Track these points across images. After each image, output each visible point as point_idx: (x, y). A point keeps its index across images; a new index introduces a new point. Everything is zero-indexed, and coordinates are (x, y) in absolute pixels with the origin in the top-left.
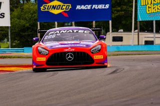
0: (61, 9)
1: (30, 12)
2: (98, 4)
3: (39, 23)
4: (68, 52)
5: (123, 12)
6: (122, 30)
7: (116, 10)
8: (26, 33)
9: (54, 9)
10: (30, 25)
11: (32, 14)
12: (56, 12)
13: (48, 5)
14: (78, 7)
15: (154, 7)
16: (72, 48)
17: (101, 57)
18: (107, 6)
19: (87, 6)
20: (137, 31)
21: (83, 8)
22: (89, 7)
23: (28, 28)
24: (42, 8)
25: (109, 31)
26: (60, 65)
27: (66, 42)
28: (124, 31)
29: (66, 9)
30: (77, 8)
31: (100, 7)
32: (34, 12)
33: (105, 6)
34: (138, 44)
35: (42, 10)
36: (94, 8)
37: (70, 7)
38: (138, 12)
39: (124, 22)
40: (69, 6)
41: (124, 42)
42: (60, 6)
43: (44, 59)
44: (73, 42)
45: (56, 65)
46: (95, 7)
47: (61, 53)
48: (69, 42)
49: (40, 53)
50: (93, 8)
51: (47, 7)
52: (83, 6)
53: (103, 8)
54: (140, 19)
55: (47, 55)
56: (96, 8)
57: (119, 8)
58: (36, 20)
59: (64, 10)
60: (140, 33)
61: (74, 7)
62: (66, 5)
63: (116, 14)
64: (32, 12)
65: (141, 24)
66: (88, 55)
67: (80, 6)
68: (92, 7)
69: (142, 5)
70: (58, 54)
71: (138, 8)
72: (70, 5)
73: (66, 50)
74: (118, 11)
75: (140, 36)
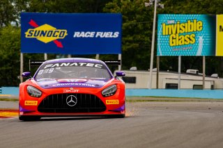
0: (54, 36)
1: (10, 38)
2: (104, 30)
3: (22, 55)
4: (69, 94)
5: (137, 45)
6: (135, 68)
7: (128, 41)
8: (4, 68)
9: (44, 36)
10: (9, 56)
11: (13, 42)
12: (46, 40)
13: (35, 30)
14: (77, 34)
15: (180, 37)
17: (116, 102)
18: (116, 35)
19: (89, 33)
20: (156, 69)
21: (83, 36)
22: (92, 34)
23: (6, 61)
24: (27, 33)
25: (117, 69)
26: (57, 112)
28: (138, 69)
29: (60, 36)
30: (75, 36)
31: (107, 35)
32: (15, 40)
33: (113, 35)
34: (157, 88)
35: (26, 36)
36: (99, 36)
37: (66, 34)
38: (159, 44)
39: (139, 56)
40: (64, 32)
41: (138, 84)
42: (52, 32)
43: (35, 103)
44: (77, 80)
46: (100, 34)
47: (60, 95)
49: (30, 94)
50: (97, 36)
51: (34, 33)
52: (83, 33)
53: (111, 36)
54: (160, 53)
55: (39, 97)
56: (101, 36)
57: (131, 38)
58: (17, 50)
59: (58, 38)
60: (160, 73)
61: (71, 33)
62: (60, 31)
63: (128, 45)
64: (12, 39)
65: (162, 61)
66: (98, 99)
67: (79, 33)
68: (95, 34)
69: (164, 34)
70: (55, 95)
71: (159, 39)
72: (66, 31)
73: (67, 91)
74: (130, 42)
75: (159, 76)
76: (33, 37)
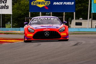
0: (44, 4)
2: (67, 1)
3: (30, 13)
4: (46, 31)
5: (83, 7)
6: (82, 19)
7: (78, 6)
8: (22, 19)
9: (40, 4)
10: (24, 14)
11: (26, 7)
13: (36, 1)
14: (55, 3)
16: (48, 28)
18: (73, 3)
19: (60, 3)
20: (91, 19)
21: (58, 4)
22: (61, 3)
23: (23, 16)
24: (32, 3)
25: (73, 19)
27: (44, 25)
28: (83, 19)
29: (47, 4)
30: (54, 4)
32: (27, 6)
33: (71, 3)
34: (92, 28)
35: (32, 4)
36: (65, 4)
37: (50, 3)
38: (92, 7)
39: (83, 14)
40: (49, 2)
41: (83, 26)
42: (43, 2)
43: (31, 35)
44: (48, 25)
45: (39, 38)
46: (65, 3)
47: (42, 32)
48: (46, 25)
49: (29, 31)
50: (64, 4)
51: (35, 3)
52: (57, 3)
53: (70, 4)
54: (93, 12)
55: (33, 32)
56: (66, 4)
57: (80, 5)
58: (28, 11)
59: (46, 5)
60: (93, 21)
61: (52, 3)
62: (47, 2)
63: (78, 8)
64: (25, 6)
65: (94, 15)
66: (58, 33)
67: (56, 3)
69: (95, 3)
70: (40, 32)
71: (92, 5)
72: (50, 2)
73: (45, 30)
74: (79, 6)
75: (93, 22)
76: (35, 5)
